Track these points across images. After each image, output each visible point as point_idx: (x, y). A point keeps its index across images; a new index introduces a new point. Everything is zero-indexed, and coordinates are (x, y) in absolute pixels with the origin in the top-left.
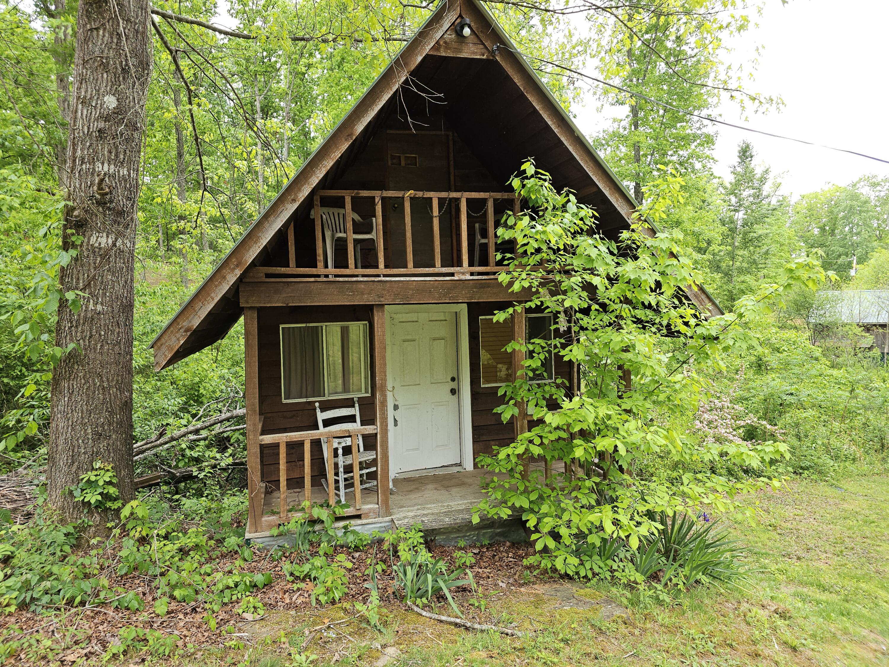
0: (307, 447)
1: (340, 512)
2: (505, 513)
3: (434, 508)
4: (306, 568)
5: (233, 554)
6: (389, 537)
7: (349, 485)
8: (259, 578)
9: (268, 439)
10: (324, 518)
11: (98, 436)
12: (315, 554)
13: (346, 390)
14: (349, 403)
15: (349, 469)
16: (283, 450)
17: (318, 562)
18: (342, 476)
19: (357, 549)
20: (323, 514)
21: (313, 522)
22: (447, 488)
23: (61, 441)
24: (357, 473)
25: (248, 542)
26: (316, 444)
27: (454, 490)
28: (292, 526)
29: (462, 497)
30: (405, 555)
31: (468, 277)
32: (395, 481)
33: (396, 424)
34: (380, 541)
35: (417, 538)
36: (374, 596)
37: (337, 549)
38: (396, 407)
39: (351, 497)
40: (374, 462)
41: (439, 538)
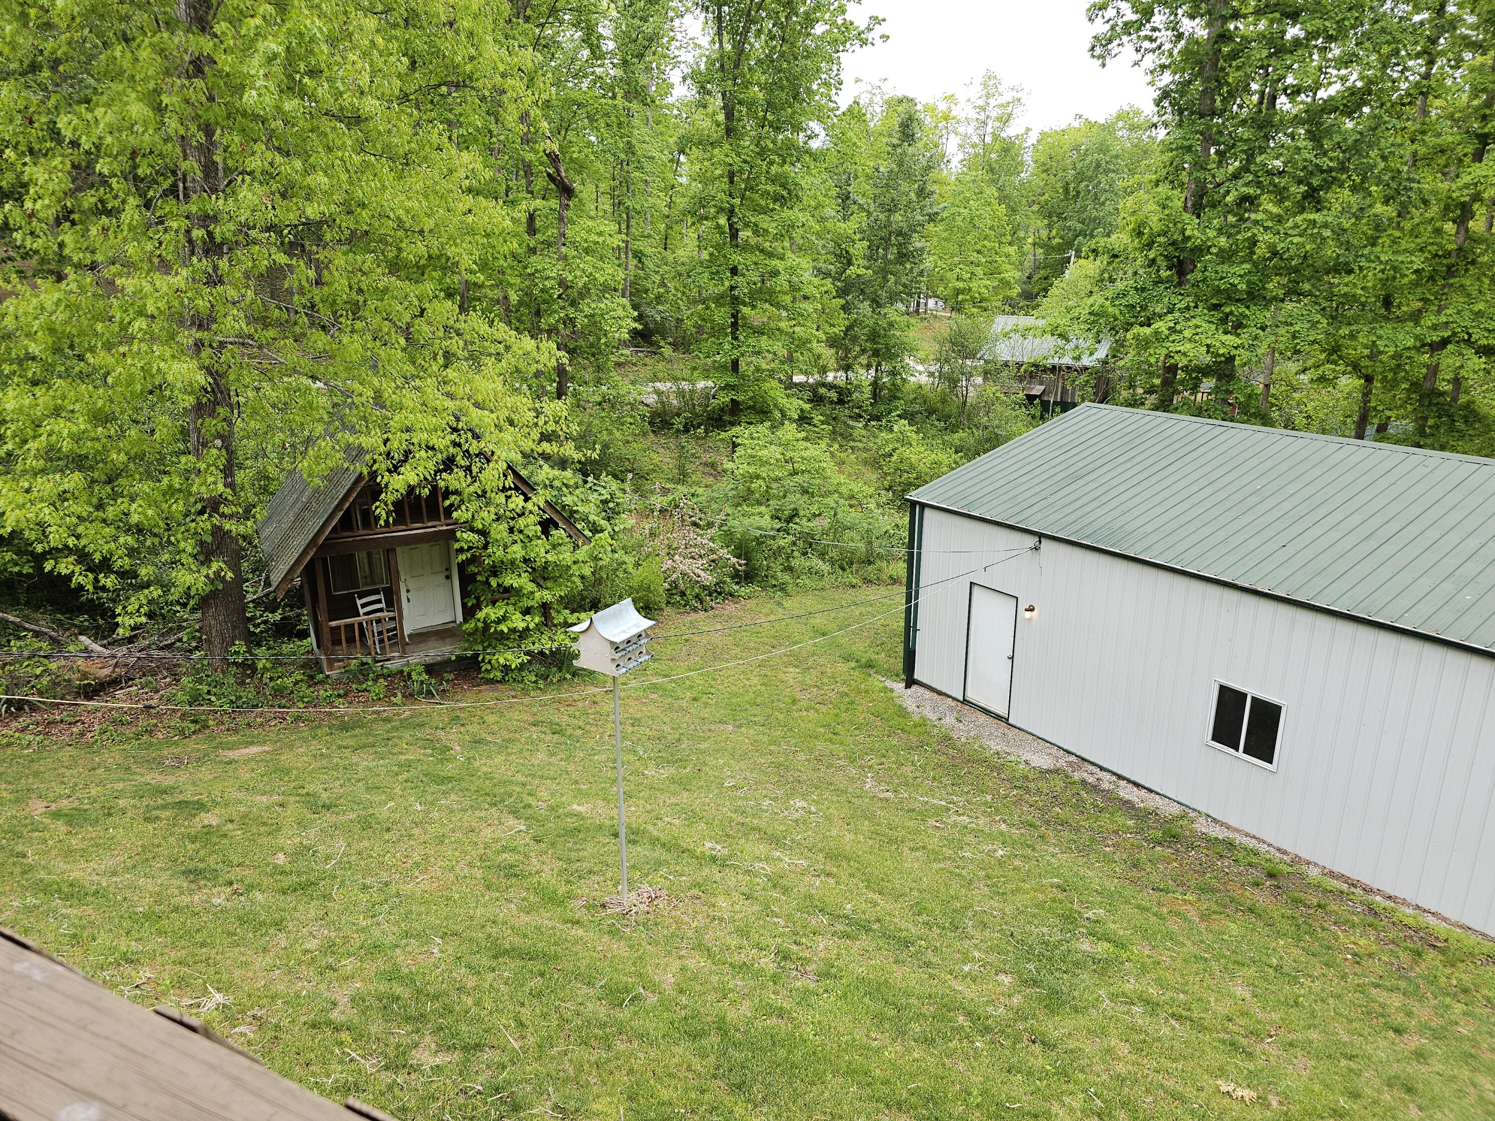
0: (356, 627)
1: (379, 657)
2: (469, 653)
3: (432, 653)
4: (364, 686)
5: (321, 682)
6: (406, 669)
7: (381, 641)
8: (341, 692)
9: (333, 624)
10: (370, 661)
11: (234, 628)
12: (367, 680)
13: (373, 584)
14: (377, 592)
15: (380, 633)
16: (343, 629)
17: (370, 683)
18: (377, 639)
19: (389, 676)
20: (369, 660)
21: (363, 664)
22: (443, 639)
23: (214, 631)
24: (386, 636)
25: (328, 676)
26: (360, 624)
27: (447, 640)
28: (352, 667)
29: (451, 645)
30: (414, 677)
31: (445, 528)
32: (409, 636)
33: (409, 600)
34: (402, 671)
35: (422, 668)
36: (399, 695)
37: (378, 677)
38: (408, 591)
39: (383, 649)
40: (395, 629)
41: (436, 668)
